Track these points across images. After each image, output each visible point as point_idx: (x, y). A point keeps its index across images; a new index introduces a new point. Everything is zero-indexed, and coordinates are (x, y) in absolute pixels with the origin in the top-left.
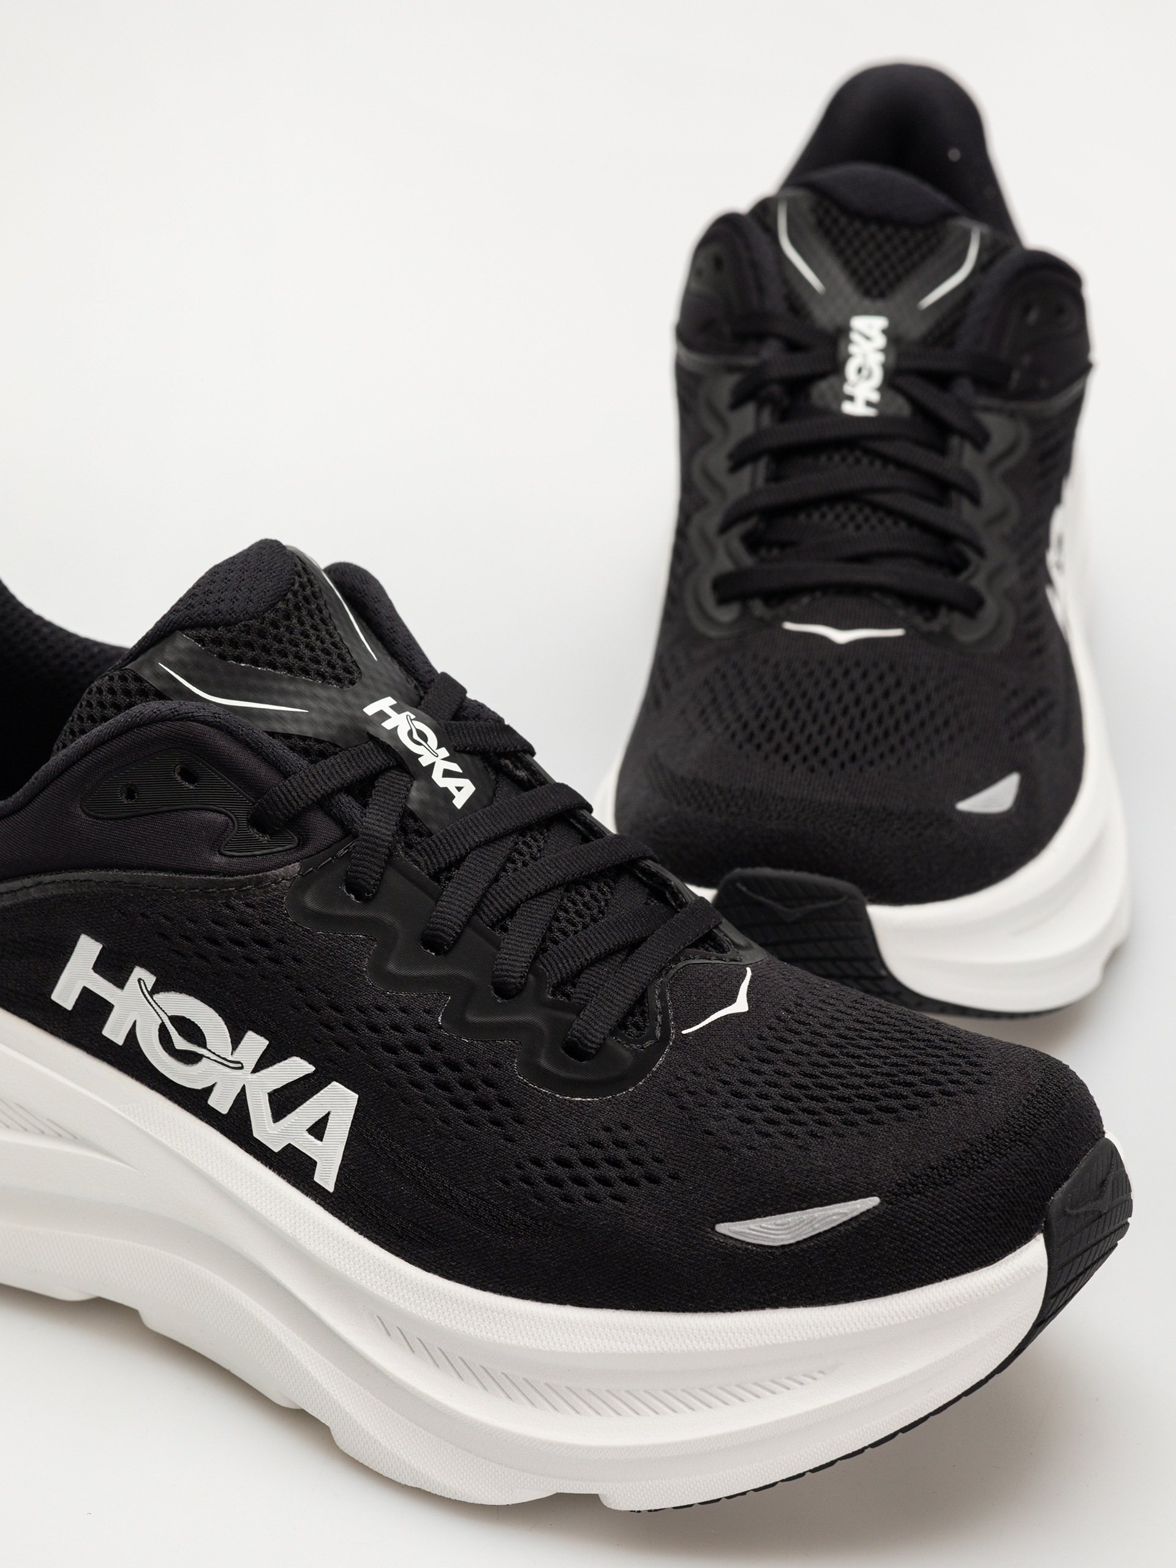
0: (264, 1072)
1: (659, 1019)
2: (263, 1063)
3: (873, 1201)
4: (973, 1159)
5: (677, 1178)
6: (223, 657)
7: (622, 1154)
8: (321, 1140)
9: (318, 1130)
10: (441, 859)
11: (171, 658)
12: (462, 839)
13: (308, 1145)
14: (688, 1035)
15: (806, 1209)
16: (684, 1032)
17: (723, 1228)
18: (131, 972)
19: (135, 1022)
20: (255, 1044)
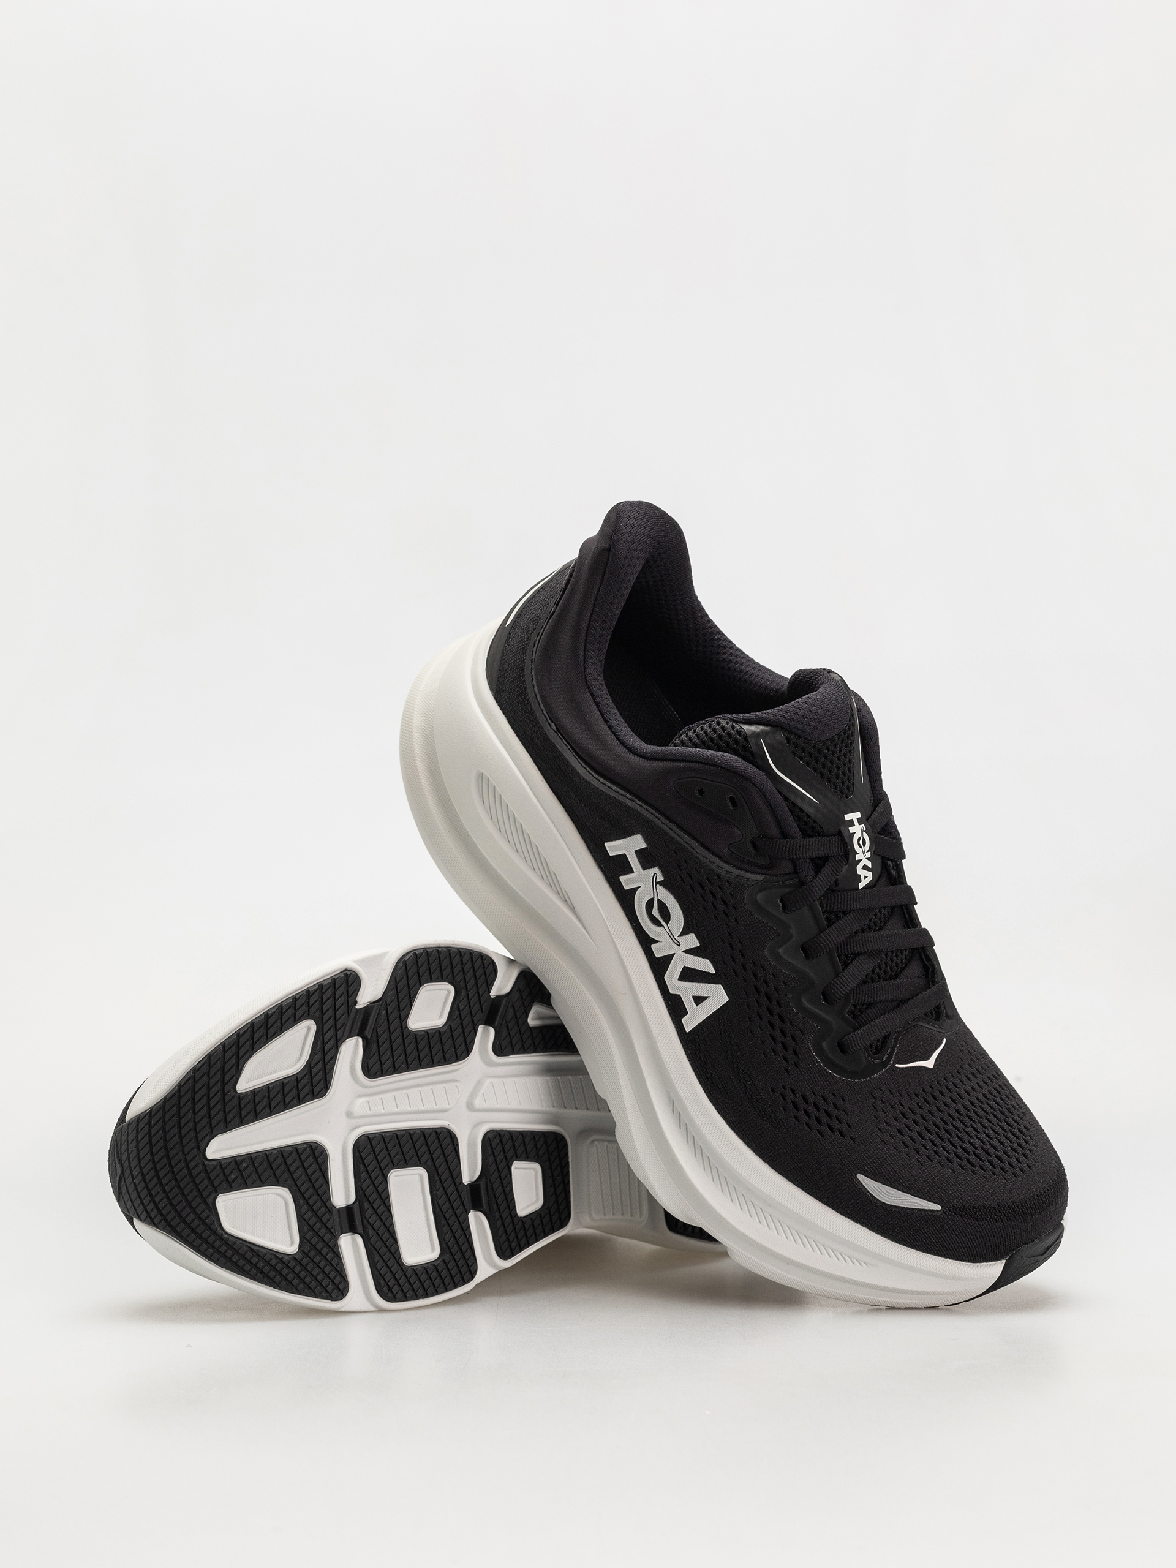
0: (689, 955)
1: (889, 1051)
2: (689, 951)
3: (938, 1207)
4: (995, 1214)
5: (853, 1141)
6: (794, 753)
7: (834, 1112)
8: (697, 1005)
9: (699, 1000)
10: (836, 907)
11: (768, 741)
12: (852, 902)
13: (689, 1003)
14: (898, 1068)
15: (905, 1192)
16: (897, 1065)
17: (861, 1177)
18: (654, 867)
19: (640, 887)
20: (692, 941)
